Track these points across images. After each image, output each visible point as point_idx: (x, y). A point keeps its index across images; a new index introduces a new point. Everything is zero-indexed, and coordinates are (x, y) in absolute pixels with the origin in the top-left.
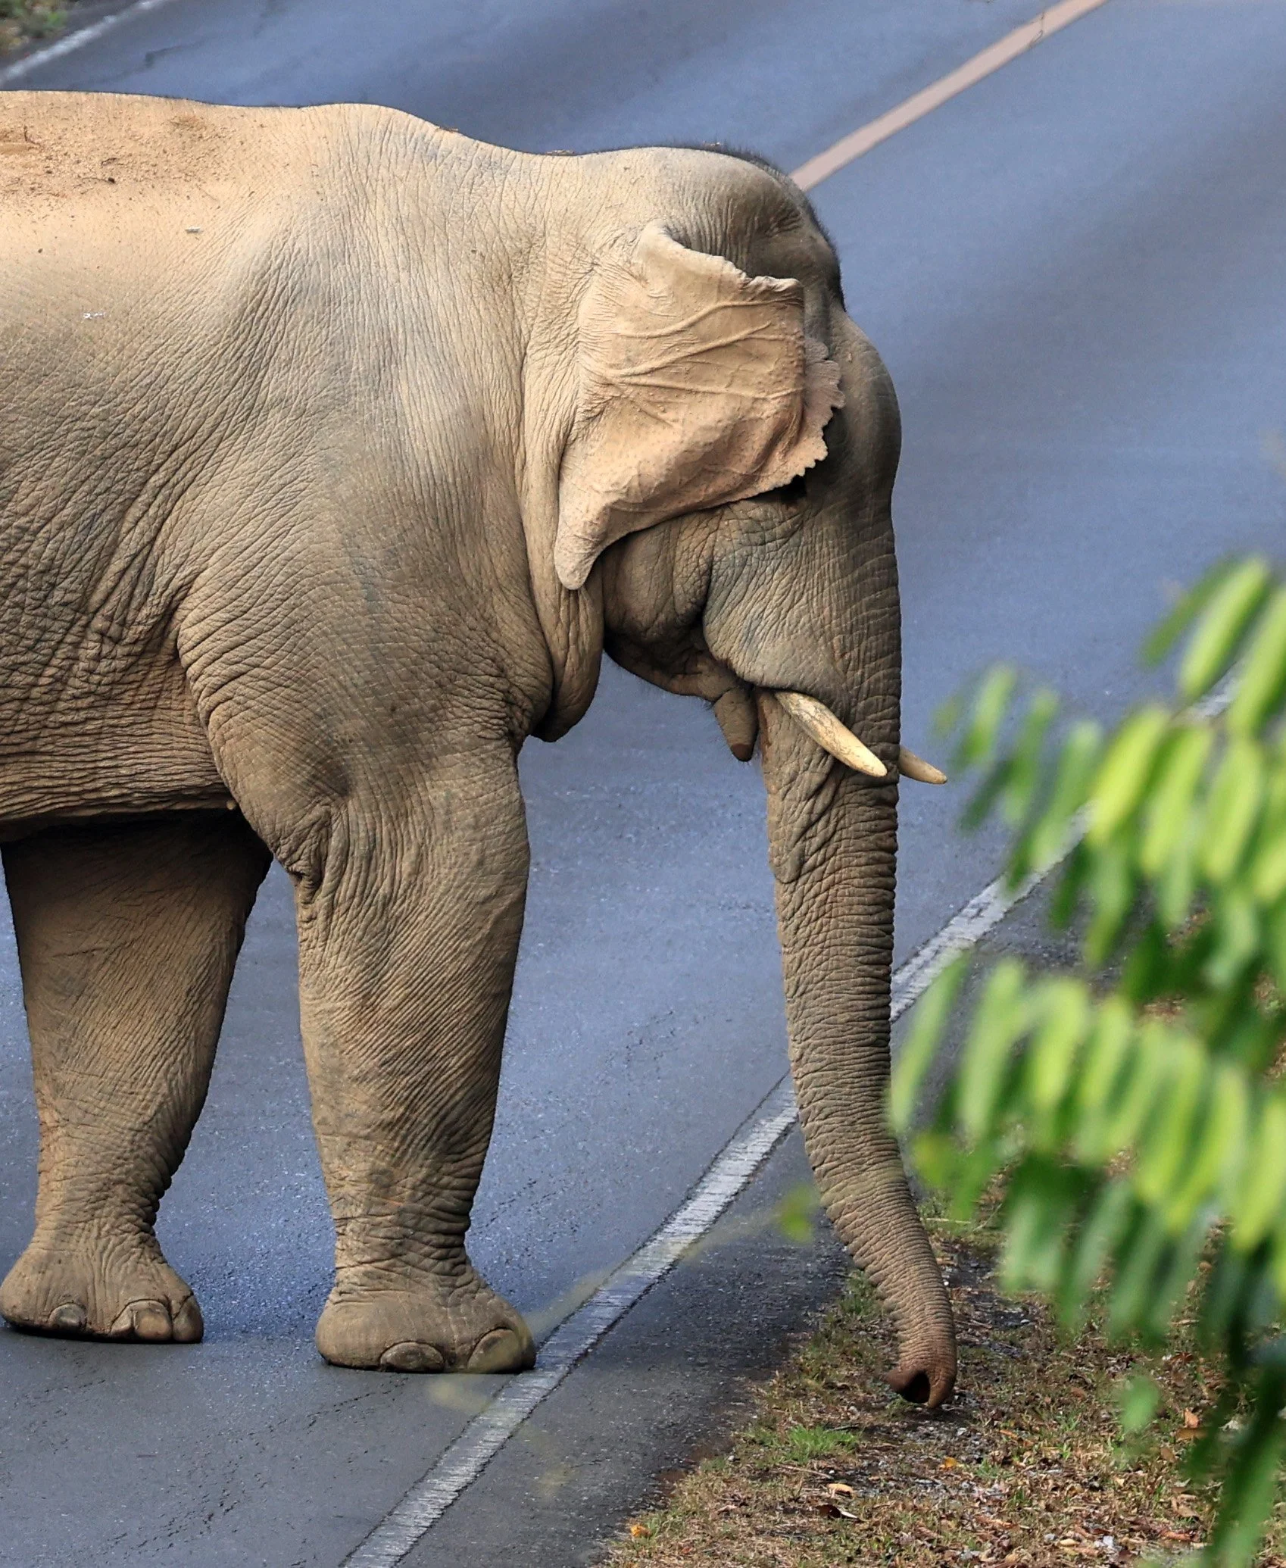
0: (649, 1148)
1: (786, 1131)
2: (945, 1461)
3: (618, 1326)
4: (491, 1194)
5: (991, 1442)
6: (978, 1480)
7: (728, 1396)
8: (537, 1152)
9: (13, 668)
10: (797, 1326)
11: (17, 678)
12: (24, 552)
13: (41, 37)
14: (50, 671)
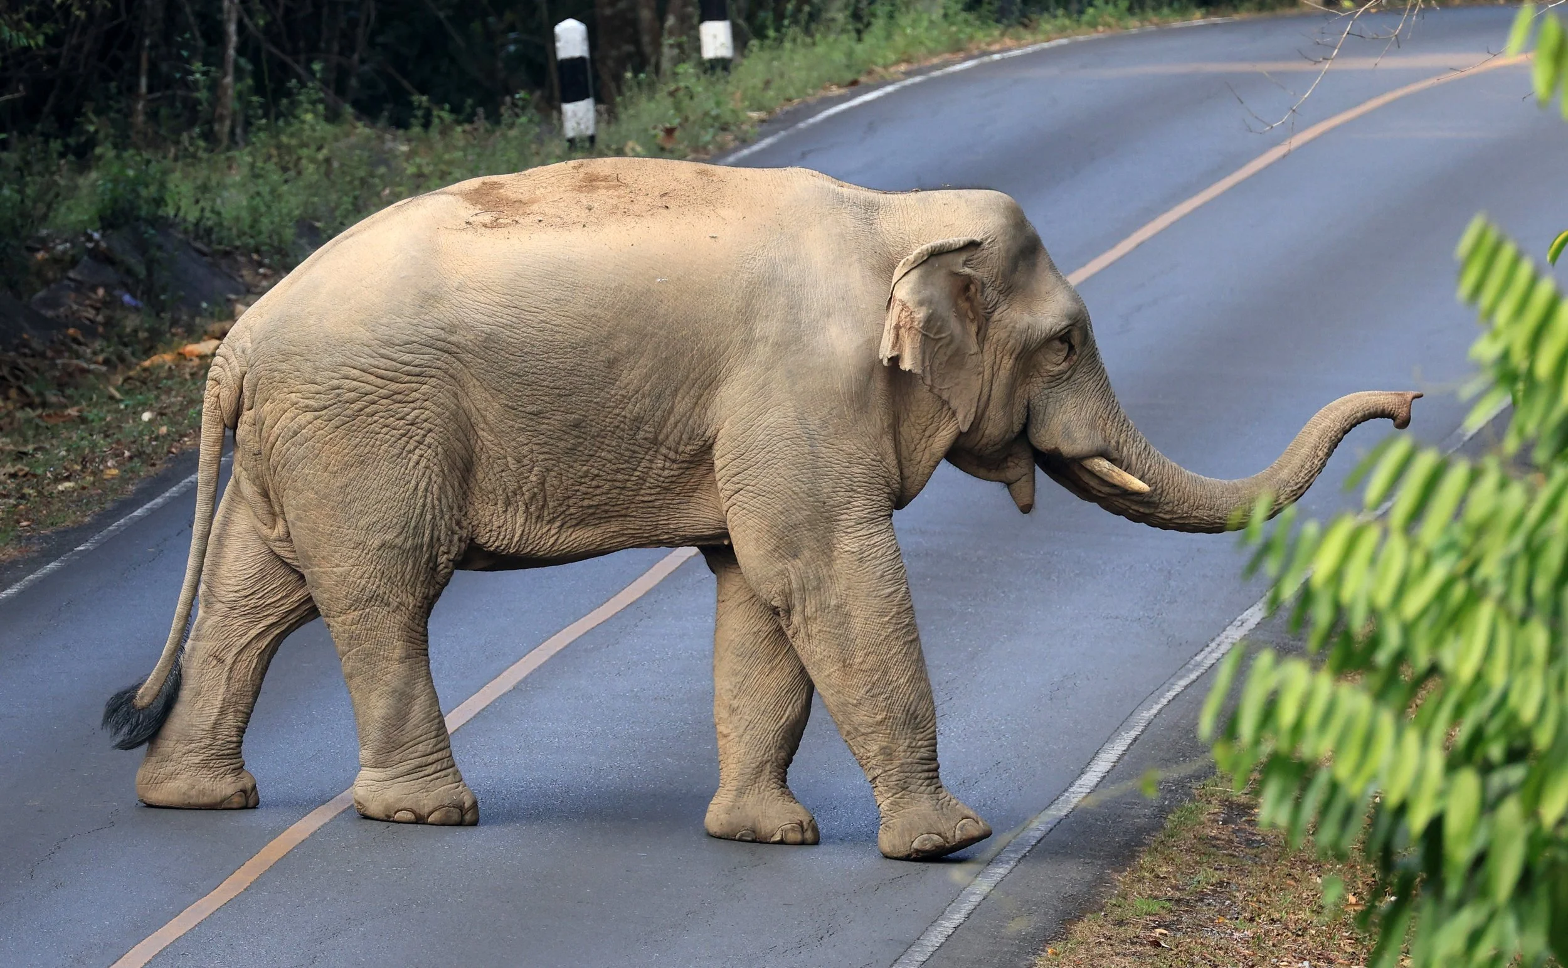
0: (1062, 746)
1: (1135, 740)
2: (1218, 919)
3: (1043, 841)
4: (975, 768)
5: (1243, 909)
6: (1236, 929)
7: (1101, 880)
8: (1001, 746)
9: (618, 471)
10: (1141, 844)
11: (620, 476)
12: (623, 409)
13: (744, 142)
14: (637, 473)
